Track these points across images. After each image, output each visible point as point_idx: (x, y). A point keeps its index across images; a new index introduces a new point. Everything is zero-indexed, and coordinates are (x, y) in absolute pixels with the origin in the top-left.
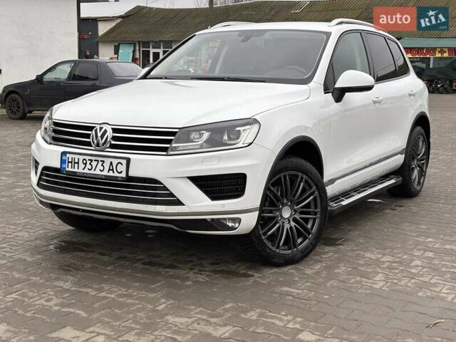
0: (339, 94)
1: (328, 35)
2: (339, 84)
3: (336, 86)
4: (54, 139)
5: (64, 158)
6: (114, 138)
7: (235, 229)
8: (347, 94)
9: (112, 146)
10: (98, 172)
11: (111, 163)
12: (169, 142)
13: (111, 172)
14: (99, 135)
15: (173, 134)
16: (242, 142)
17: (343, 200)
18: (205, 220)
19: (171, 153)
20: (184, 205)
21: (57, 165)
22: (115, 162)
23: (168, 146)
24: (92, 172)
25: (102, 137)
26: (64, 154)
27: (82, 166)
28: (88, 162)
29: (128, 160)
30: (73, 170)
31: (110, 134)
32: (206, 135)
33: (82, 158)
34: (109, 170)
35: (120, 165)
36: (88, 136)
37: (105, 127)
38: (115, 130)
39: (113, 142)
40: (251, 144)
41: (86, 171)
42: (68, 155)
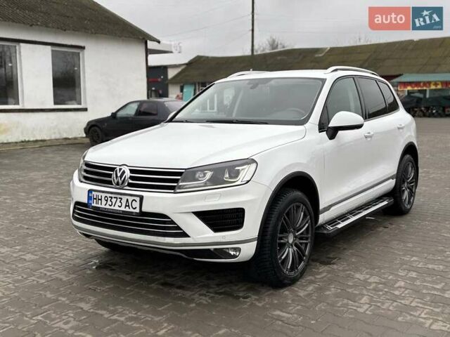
0: (333, 133)
1: (323, 81)
2: (333, 124)
3: (329, 126)
4: (86, 178)
5: (90, 195)
6: (131, 178)
7: (237, 257)
8: (340, 132)
9: (130, 185)
10: (116, 208)
11: (127, 200)
12: (176, 181)
13: (127, 208)
14: (119, 175)
15: (180, 174)
16: (241, 180)
17: (339, 223)
18: (209, 250)
19: (178, 191)
20: (189, 237)
21: (85, 200)
22: (130, 199)
23: (176, 184)
24: (112, 207)
25: (121, 177)
26: (90, 191)
27: (104, 202)
28: (109, 199)
29: (141, 198)
30: (97, 205)
31: (128, 174)
32: (209, 174)
33: (104, 195)
34: (126, 206)
35: (134, 202)
36: (110, 176)
37: (124, 168)
38: (132, 171)
39: (131, 181)
40: (248, 181)
41: (107, 207)
42: (93, 193)
